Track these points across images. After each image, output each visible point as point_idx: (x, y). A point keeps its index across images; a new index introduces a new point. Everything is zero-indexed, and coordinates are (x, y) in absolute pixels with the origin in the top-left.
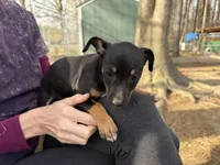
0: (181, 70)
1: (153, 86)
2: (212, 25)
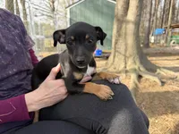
1: (127, 72)
2: (177, 22)
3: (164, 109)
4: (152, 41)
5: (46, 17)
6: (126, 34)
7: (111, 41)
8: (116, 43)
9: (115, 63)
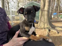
0: (52, 23)
1: (45, 28)
2: (61, 11)
3: (60, 43)
4: (53, 17)
5: (16, 9)
6: (44, 15)
7: (39, 17)
8: (41, 18)
9: (41, 25)
